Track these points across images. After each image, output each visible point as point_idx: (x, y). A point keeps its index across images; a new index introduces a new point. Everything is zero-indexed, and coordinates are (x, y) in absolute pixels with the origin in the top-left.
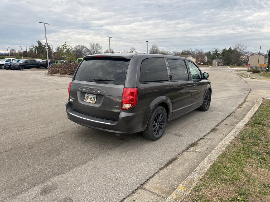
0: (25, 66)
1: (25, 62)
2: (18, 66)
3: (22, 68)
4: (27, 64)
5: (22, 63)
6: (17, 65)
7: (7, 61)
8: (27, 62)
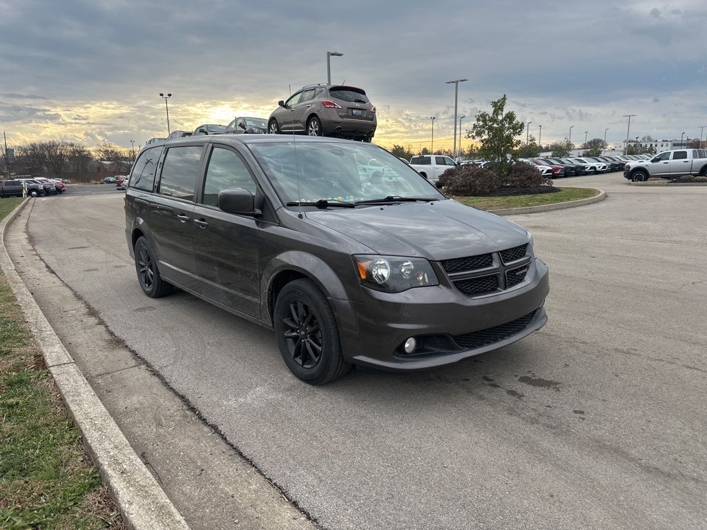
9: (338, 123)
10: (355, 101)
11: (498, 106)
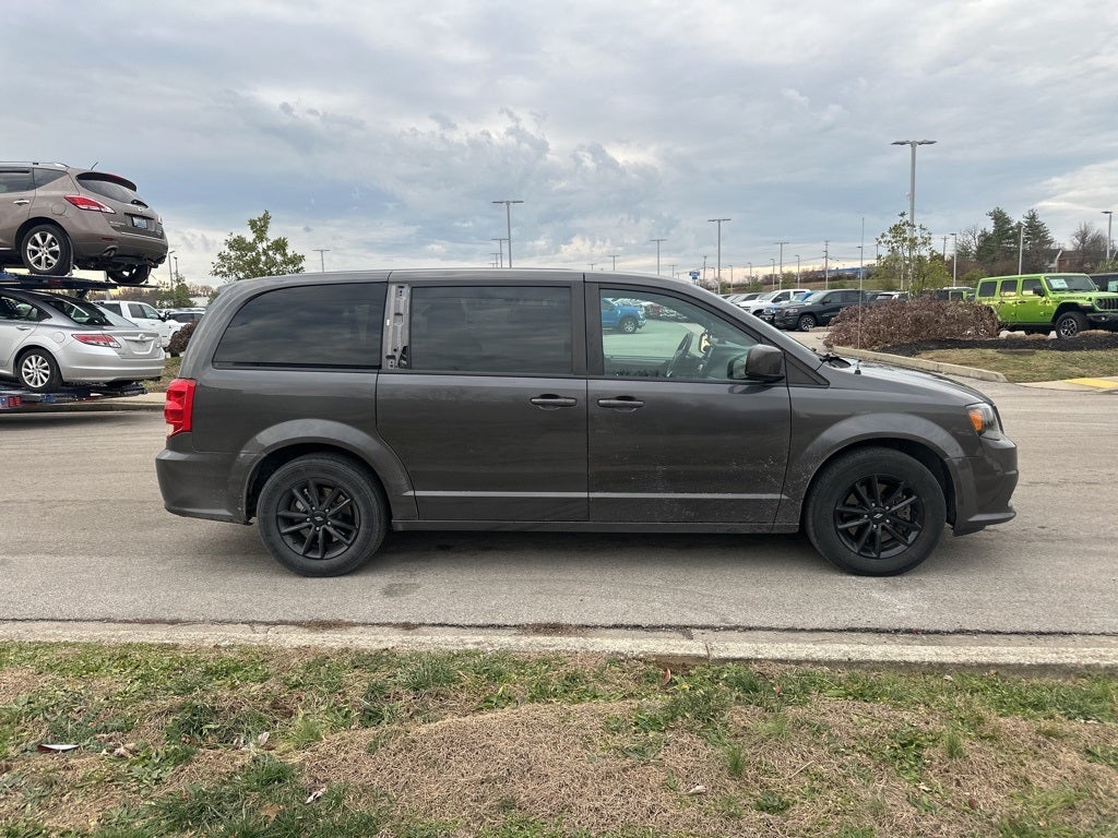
0: (818, 316)
1: (823, 302)
2: (795, 314)
3: (807, 323)
4: (828, 306)
5: (808, 307)
6: (791, 311)
7: (774, 301)
8: (828, 300)
9: (111, 239)
10: (132, 203)
11: (260, 228)
